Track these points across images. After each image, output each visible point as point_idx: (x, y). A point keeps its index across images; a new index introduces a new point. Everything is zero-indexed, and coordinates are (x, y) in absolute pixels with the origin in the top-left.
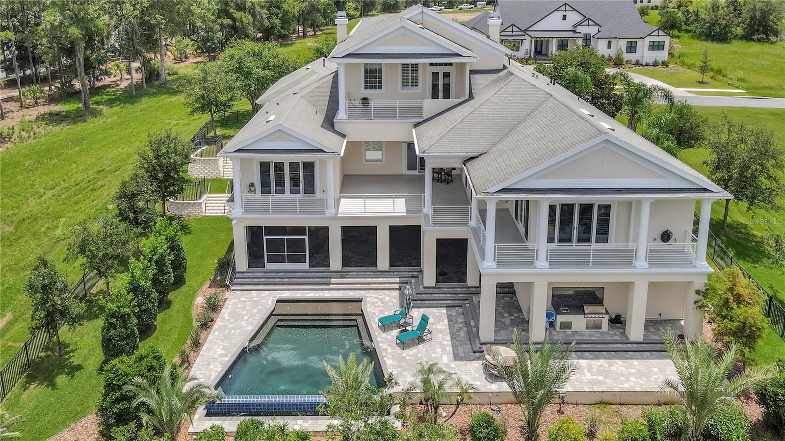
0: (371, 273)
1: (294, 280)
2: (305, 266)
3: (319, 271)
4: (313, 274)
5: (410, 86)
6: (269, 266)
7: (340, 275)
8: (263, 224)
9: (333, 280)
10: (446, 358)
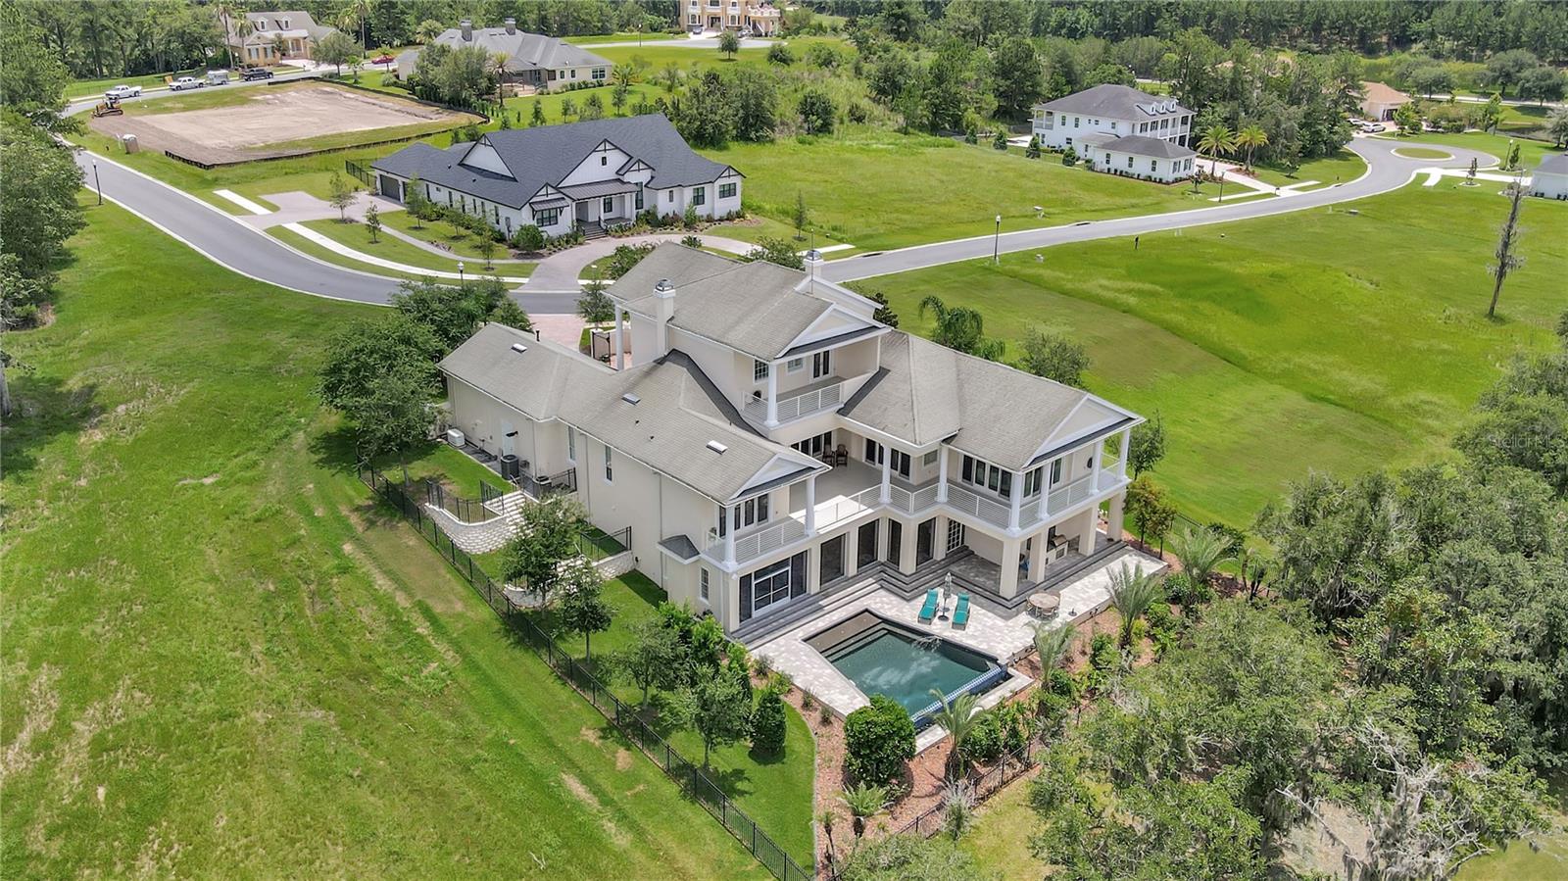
0: (845, 583)
1: (789, 617)
2: (787, 600)
3: (801, 600)
4: (798, 605)
9: (822, 603)
10: (1000, 622)
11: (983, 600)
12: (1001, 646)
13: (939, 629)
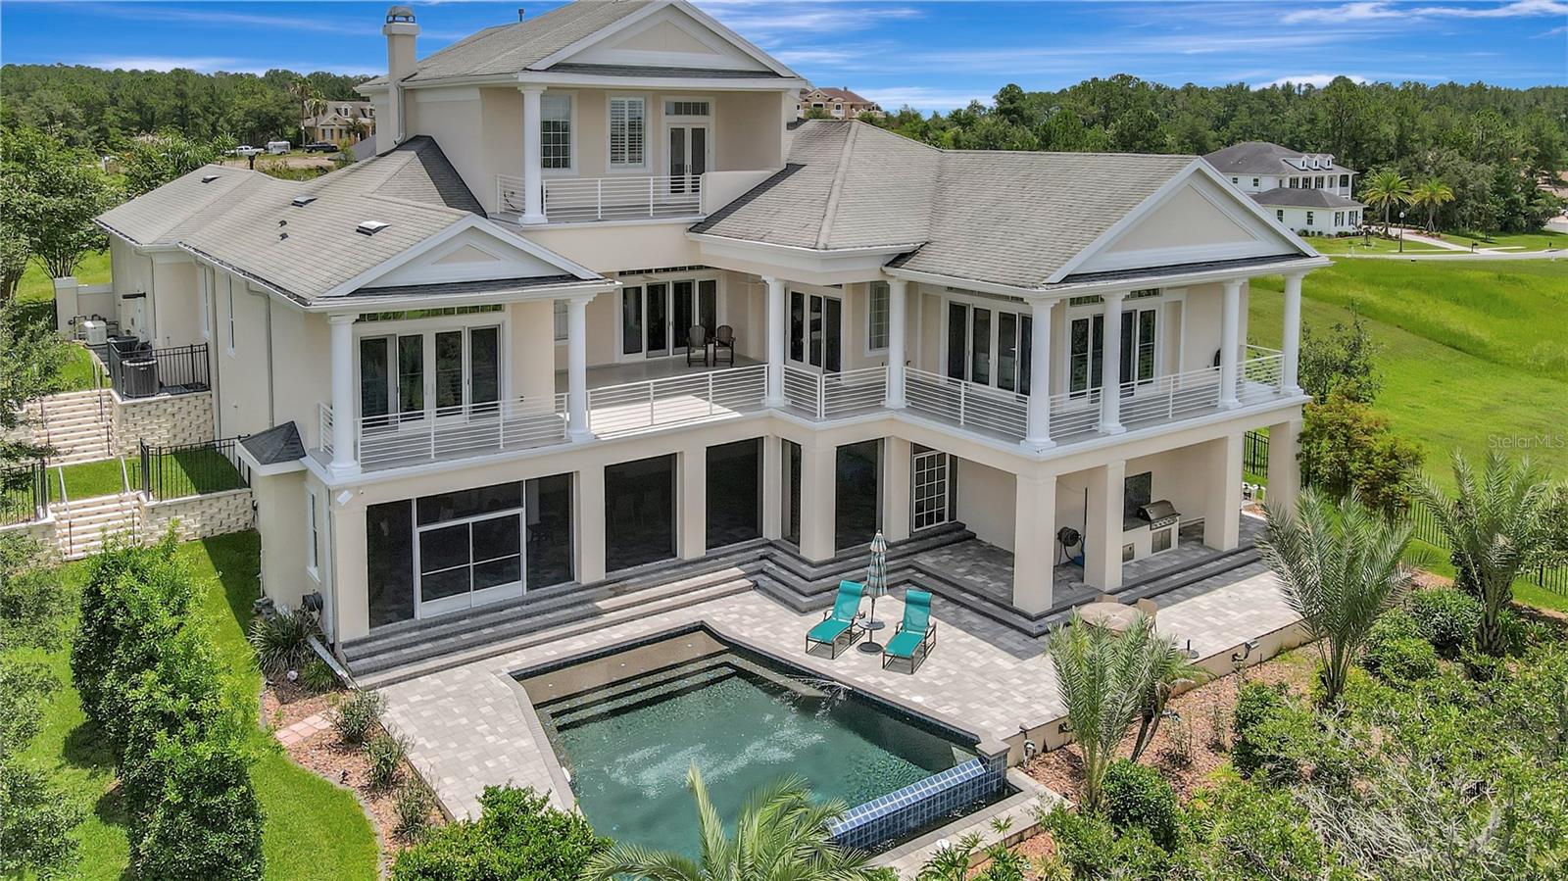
0: (673, 571)
1: (508, 626)
2: (516, 589)
3: (552, 593)
4: (544, 603)
5: (627, 160)
6: (424, 610)
7: (610, 589)
8: (412, 492)
9: (601, 604)
10: (1004, 662)
11: (975, 619)
12: (996, 712)
13: (852, 668)
